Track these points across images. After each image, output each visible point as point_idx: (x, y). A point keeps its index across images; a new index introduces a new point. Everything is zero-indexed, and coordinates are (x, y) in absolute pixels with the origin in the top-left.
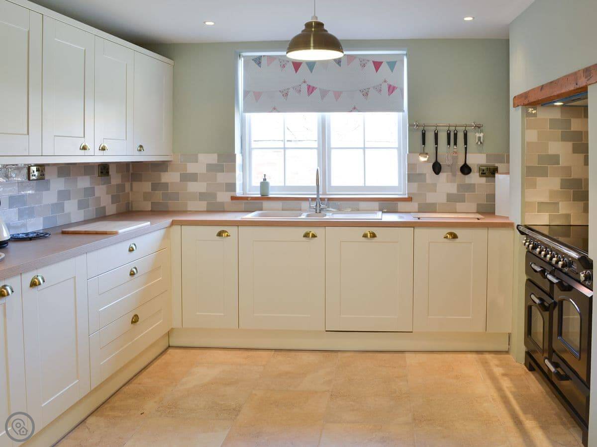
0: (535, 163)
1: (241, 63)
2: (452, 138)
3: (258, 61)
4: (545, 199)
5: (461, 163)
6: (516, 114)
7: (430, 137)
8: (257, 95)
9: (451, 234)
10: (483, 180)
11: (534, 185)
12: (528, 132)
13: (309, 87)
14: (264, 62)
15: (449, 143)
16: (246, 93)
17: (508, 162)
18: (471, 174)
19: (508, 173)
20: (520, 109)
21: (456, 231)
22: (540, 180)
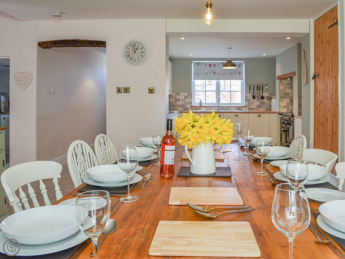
0: (282, 95)
1: (193, 64)
2: (258, 88)
3: (198, 64)
4: (285, 105)
5: (261, 96)
6: (277, 82)
7: (252, 88)
8: (198, 75)
9: (259, 115)
10: (268, 101)
11: (282, 101)
12: (280, 86)
13: (214, 72)
14: (200, 64)
15: (257, 90)
16: (194, 74)
17: (275, 95)
18: (264, 99)
19: (275, 98)
20: (279, 80)
21: (261, 114)
22: (284, 100)
